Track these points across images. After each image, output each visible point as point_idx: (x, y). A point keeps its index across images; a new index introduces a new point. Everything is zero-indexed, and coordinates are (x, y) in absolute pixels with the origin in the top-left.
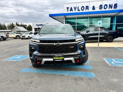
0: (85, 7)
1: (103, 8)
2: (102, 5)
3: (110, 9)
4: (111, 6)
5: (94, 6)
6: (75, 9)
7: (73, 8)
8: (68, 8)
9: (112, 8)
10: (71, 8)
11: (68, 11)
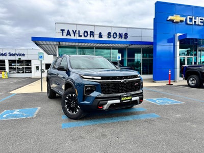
0: (89, 33)
1: (112, 37)
2: (110, 33)
3: (120, 40)
4: (121, 36)
5: (100, 33)
6: (74, 33)
7: (71, 32)
8: (63, 30)
9: (122, 37)
10: (68, 31)
11: (63, 35)
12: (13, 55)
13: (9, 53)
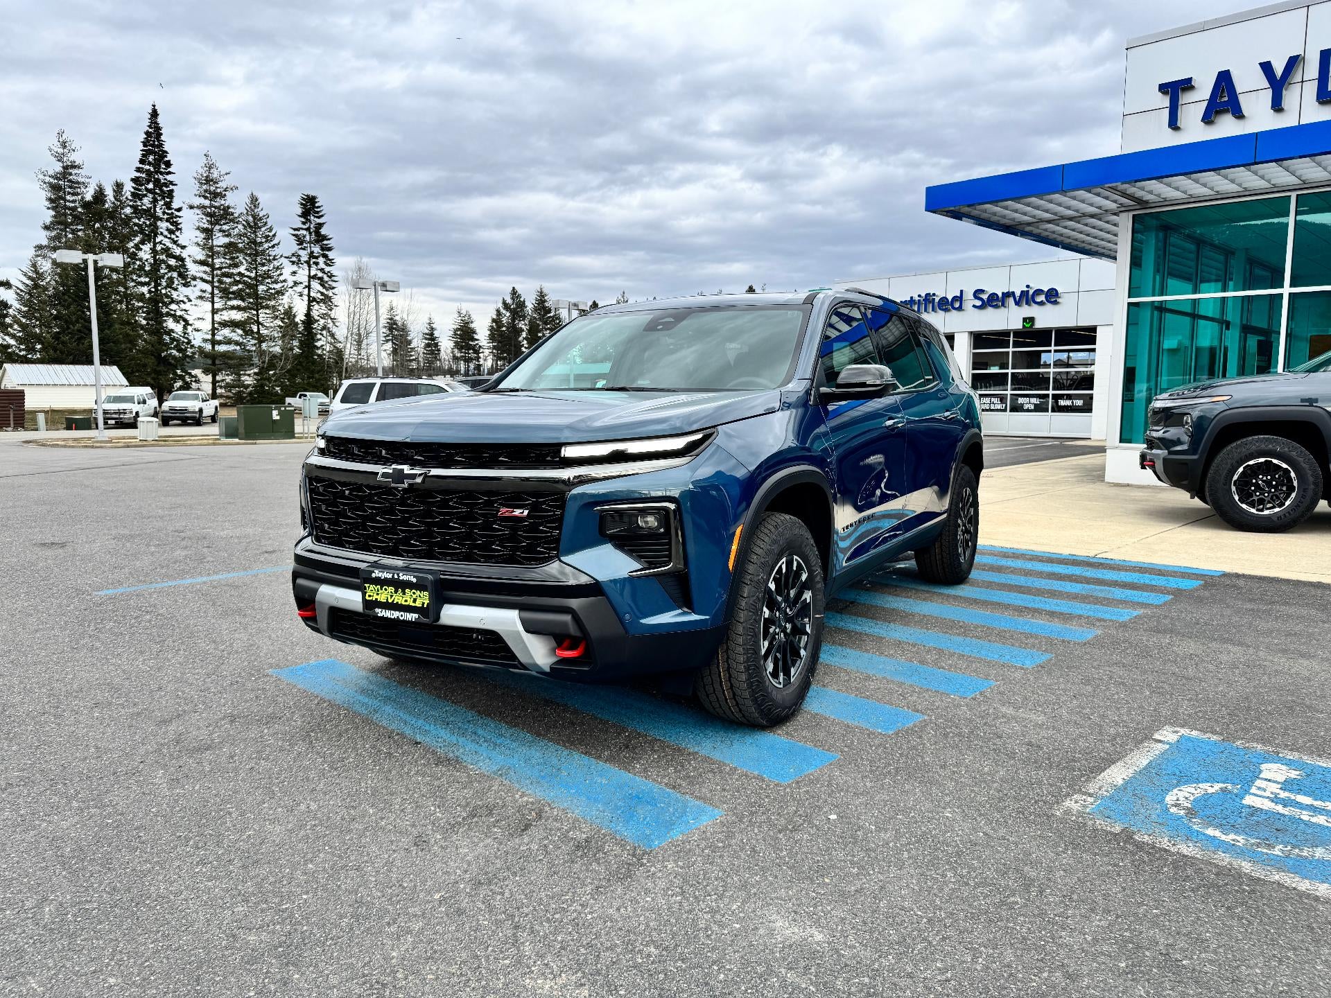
6: (1279, 84)
8: (1175, 90)
11: (1174, 124)
12: (993, 301)
13: (978, 293)
